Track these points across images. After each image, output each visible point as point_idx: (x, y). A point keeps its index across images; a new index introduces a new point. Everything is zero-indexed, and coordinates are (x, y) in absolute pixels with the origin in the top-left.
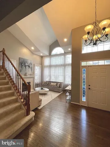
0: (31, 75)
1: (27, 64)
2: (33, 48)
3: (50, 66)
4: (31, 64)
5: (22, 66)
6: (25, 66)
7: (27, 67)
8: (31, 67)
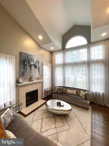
0: (38, 79)
1: (32, 63)
2: (40, 37)
3: (64, 65)
4: (38, 63)
5: (25, 66)
6: (30, 66)
7: (33, 67)
8: (38, 67)
